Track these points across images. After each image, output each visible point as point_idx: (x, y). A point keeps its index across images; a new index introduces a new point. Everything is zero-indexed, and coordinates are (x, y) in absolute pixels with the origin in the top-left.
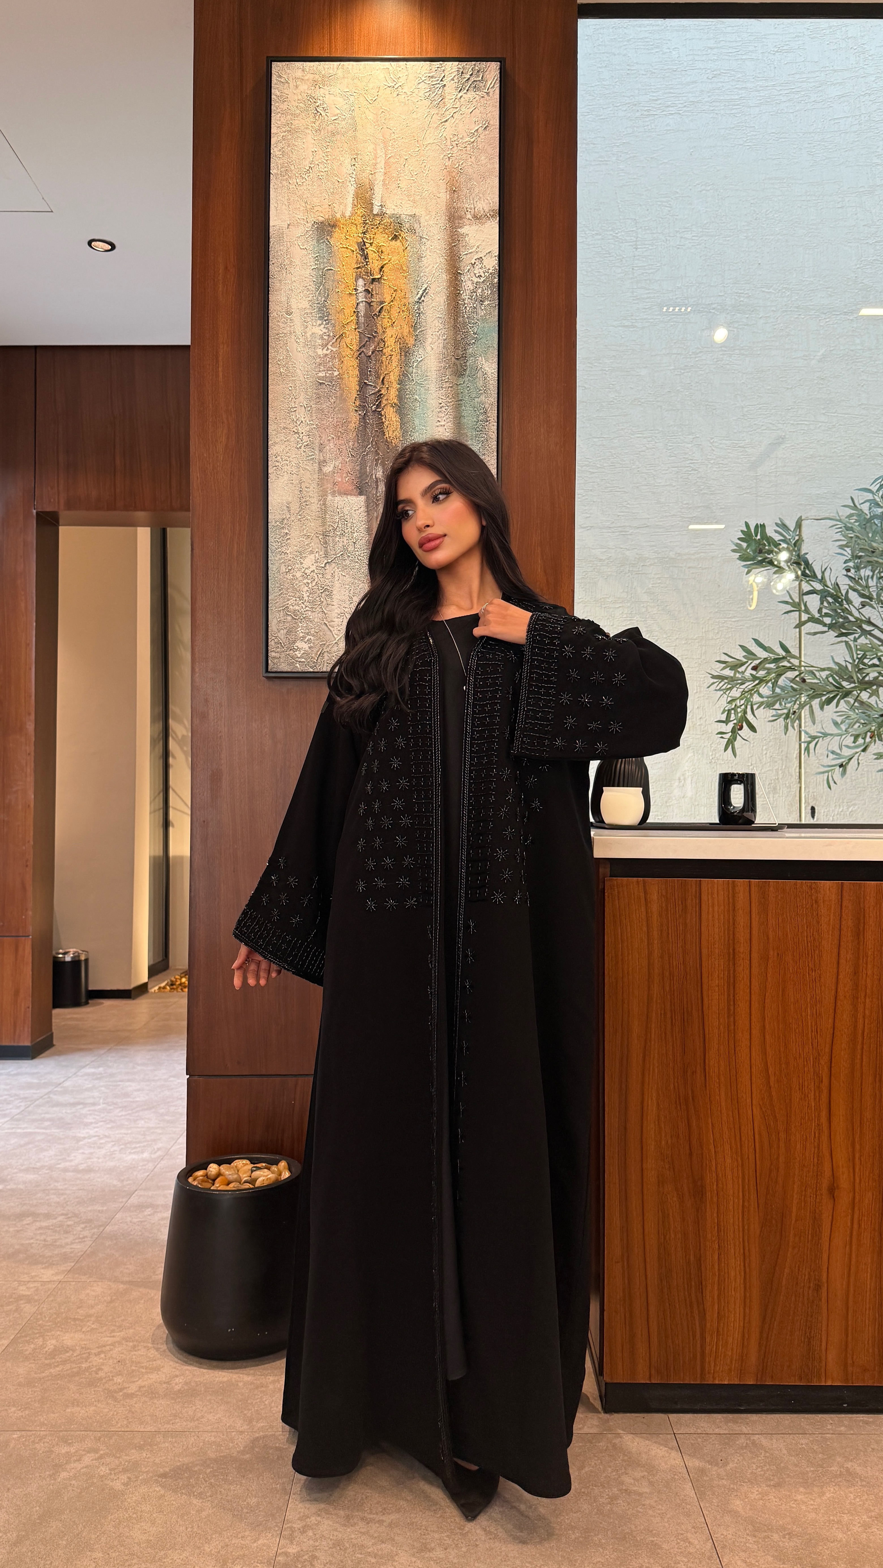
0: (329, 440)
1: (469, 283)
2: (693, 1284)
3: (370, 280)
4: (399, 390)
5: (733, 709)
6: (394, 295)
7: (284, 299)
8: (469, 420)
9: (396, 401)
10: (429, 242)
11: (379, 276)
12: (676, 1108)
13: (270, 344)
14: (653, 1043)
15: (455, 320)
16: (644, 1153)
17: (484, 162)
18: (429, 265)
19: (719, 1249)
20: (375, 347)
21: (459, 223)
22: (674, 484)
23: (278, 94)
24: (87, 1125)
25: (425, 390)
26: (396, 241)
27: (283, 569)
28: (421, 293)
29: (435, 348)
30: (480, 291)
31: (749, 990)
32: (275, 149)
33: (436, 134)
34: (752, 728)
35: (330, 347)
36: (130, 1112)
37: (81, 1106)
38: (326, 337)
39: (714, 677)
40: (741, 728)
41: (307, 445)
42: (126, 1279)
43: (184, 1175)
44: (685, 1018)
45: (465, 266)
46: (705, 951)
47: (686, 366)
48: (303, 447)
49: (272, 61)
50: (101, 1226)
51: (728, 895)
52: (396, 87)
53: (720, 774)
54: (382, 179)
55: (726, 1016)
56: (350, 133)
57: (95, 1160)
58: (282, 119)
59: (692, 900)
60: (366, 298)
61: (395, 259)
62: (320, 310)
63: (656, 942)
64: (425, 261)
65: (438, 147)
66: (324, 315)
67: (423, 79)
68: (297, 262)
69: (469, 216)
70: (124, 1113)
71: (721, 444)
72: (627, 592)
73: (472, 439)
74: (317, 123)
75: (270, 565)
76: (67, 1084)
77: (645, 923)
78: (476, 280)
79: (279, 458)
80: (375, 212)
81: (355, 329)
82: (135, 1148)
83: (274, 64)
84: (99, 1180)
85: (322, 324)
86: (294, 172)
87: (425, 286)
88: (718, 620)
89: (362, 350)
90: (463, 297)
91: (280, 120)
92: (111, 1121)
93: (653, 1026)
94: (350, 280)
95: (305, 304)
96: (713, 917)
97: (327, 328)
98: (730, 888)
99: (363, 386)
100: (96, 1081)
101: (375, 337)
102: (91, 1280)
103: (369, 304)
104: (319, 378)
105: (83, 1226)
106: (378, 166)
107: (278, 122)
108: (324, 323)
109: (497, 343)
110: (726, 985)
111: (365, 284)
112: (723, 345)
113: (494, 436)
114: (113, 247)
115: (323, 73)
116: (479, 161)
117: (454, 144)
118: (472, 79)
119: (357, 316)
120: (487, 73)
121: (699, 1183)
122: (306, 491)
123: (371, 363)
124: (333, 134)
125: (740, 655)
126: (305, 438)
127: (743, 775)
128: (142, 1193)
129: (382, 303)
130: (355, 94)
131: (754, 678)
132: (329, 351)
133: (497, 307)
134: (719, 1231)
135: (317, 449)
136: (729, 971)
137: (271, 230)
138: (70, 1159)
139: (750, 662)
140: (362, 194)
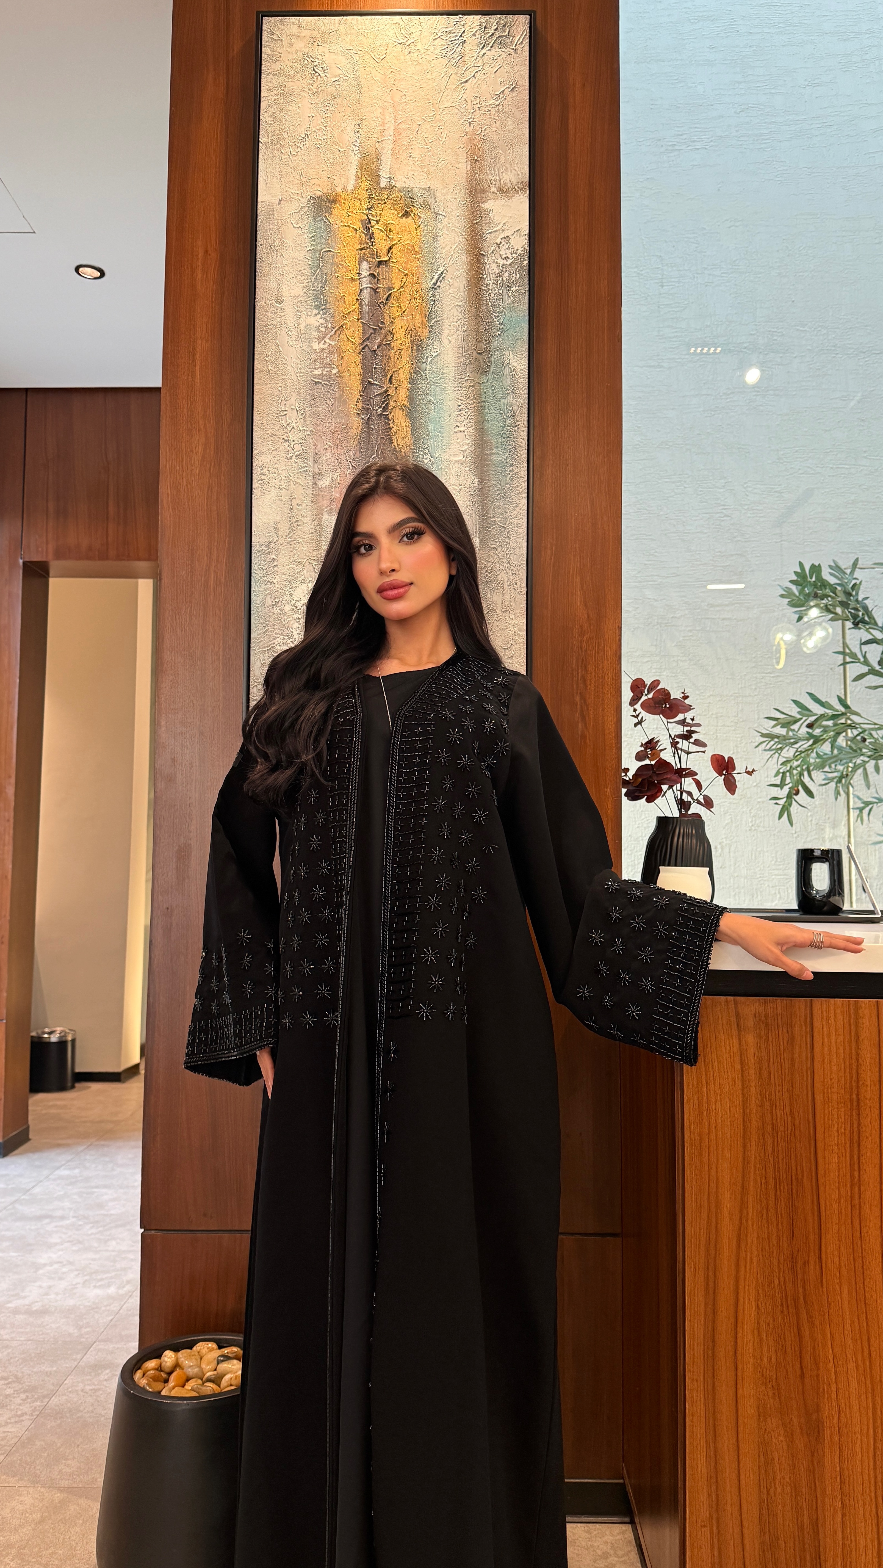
0: (326, 449)
1: (494, 266)
2: (808, 1558)
3: (376, 263)
4: (410, 390)
5: (788, 771)
6: (404, 280)
7: (273, 285)
8: (493, 425)
9: (406, 403)
10: (446, 219)
11: (387, 259)
12: (782, 1312)
13: (256, 337)
14: (750, 1223)
15: (478, 309)
16: (739, 1374)
17: (511, 127)
18: (446, 245)
19: (843, 1507)
20: (382, 340)
21: (482, 197)
22: (705, 531)
23: (270, 52)
24: (50, 1246)
25: (442, 389)
26: (407, 217)
27: (269, 602)
28: (436, 277)
29: (453, 341)
30: (506, 274)
31: (878, 1151)
32: (266, 115)
33: (454, 97)
34: (810, 793)
35: (327, 341)
36: (101, 1229)
37: (48, 1220)
38: (323, 329)
39: (763, 735)
40: (797, 793)
41: (299, 455)
42: (64, 1483)
43: (134, 1365)
44: (794, 1187)
45: (489, 247)
46: (819, 1098)
47: (718, 407)
48: (294, 457)
49: (263, 16)
50: (45, 1397)
51: (850, 1020)
52: (407, 43)
53: (799, 850)
54: (390, 147)
55: (849, 1185)
56: (354, 96)
57: (53, 1296)
58: (274, 81)
59: (801, 1026)
60: (371, 283)
61: (406, 237)
62: (316, 298)
63: (753, 1084)
64: (442, 241)
65: (456, 111)
66: (321, 303)
67: (440, 34)
68: (289, 242)
69: (493, 189)
70: (94, 1231)
71: (755, 488)
72: (656, 645)
73: (497, 447)
74: (315, 85)
75: (253, 598)
76: (37, 1190)
77: (737, 1059)
78: (501, 262)
79: (265, 470)
80: (382, 185)
81: (358, 319)
82: (101, 1280)
83: (265, 20)
84: (53, 1326)
85: (319, 313)
86: (286, 140)
87: (441, 269)
88: (754, 675)
89: (365, 343)
90: (486, 282)
91: (271, 82)
92: (80, 1242)
93: (751, 1200)
94: (353, 264)
95: (299, 291)
96: (830, 1049)
97: (324, 319)
98: (852, 1011)
99: (367, 385)
100: (69, 1187)
101: (381, 328)
102: (21, 1484)
103: (375, 290)
104: (315, 376)
105: (23, 1396)
106: (386, 133)
107: (270, 85)
108: (321, 312)
109: (527, 335)
110: (848, 1143)
111: (370, 268)
112: (755, 387)
113: (524, 443)
114: (103, 274)
115: (323, 28)
116: (505, 126)
117: (476, 107)
118: (497, 34)
119: (360, 304)
120: (515, 27)
121: (814, 1417)
122: (297, 509)
123: (376, 359)
124: (334, 97)
125: (794, 711)
126: (297, 447)
127: (828, 851)
128: (102, 1346)
129: (390, 289)
130: (359, 52)
131: (811, 736)
132: (328, 344)
133: (527, 293)
134: (842, 1482)
135: (311, 459)
136: (852, 1124)
137: (259, 207)
138: (23, 1294)
139: (804, 718)
140: (367, 164)
